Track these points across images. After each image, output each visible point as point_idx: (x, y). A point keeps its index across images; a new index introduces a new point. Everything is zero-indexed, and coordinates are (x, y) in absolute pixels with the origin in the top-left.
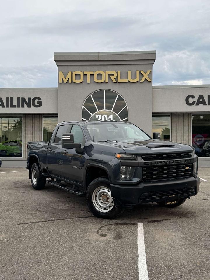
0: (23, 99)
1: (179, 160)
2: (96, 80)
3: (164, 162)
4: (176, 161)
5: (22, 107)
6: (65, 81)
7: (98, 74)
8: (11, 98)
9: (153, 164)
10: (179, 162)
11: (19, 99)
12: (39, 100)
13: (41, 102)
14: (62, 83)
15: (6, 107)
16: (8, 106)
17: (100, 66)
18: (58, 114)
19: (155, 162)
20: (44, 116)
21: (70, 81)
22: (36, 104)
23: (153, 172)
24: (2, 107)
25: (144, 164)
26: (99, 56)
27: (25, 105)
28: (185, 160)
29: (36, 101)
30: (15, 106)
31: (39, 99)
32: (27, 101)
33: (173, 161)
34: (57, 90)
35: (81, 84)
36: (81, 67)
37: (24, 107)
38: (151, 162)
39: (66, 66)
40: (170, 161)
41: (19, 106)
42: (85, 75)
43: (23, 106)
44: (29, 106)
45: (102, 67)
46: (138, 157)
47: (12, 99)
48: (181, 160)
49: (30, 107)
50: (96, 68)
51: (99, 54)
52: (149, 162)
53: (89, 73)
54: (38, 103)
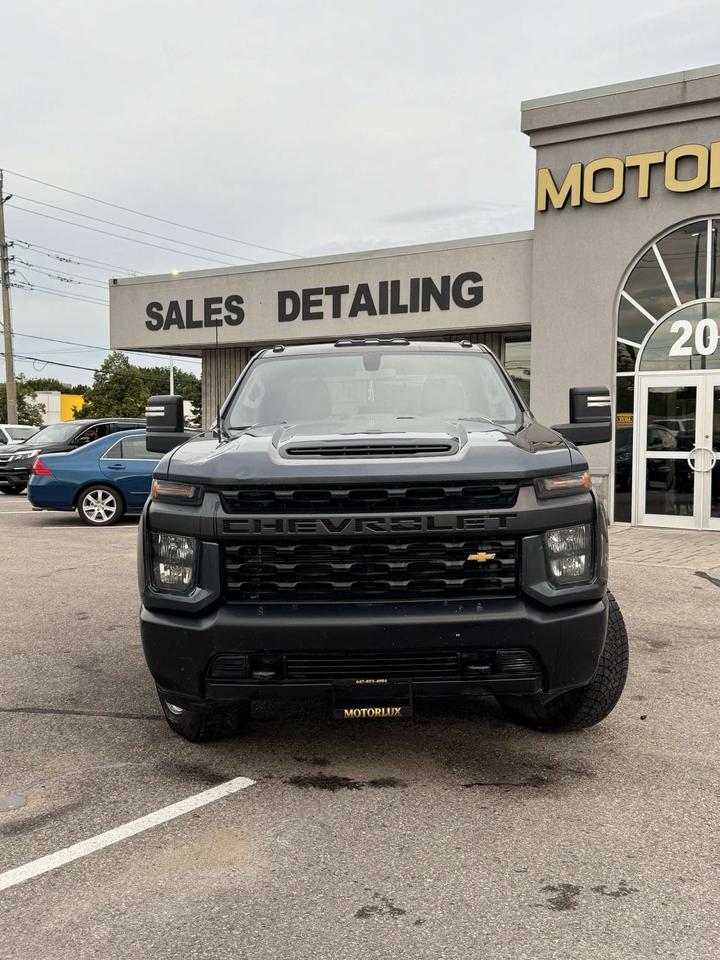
0: (428, 282)
1: (418, 519)
2: (672, 184)
3: (326, 522)
4: (394, 519)
5: (423, 310)
6: (558, 201)
7: (679, 160)
8: (392, 282)
9: (271, 532)
10: (418, 527)
11: (414, 282)
12: (475, 282)
13: (481, 289)
14: (546, 209)
15: (380, 314)
16: (383, 311)
17: (691, 126)
18: (532, 329)
19: (279, 521)
20: (508, 335)
21: (575, 201)
22: (467, 297)
23: (278, 566)
24: (370, 314)
25: (220, 528)
26: (684, 88)
27: (433, 303)
28: (460, 518)
29: (468, 284)
30: (403, 309)
31: (476, 277)
32: (439, 289)
33: (381, 520)
34: (530, 239)
35: (617, 206)
36: (616, 140)
37: (429, 310)
38: (257, 521)
39: (564, 147)
40: (359, 520)
41: (414, 309)
42: (631, 171)
43: (426, 308)
44: (444, 306)
45: (701, 126)
46: (206, 495)
47: (396, 284)
48: (431, 519)
49: (448, 308)
50: (675, 134)
51: (685, 81)
52: (246, 521)
53: (644, 162)
54: (471, 291)
